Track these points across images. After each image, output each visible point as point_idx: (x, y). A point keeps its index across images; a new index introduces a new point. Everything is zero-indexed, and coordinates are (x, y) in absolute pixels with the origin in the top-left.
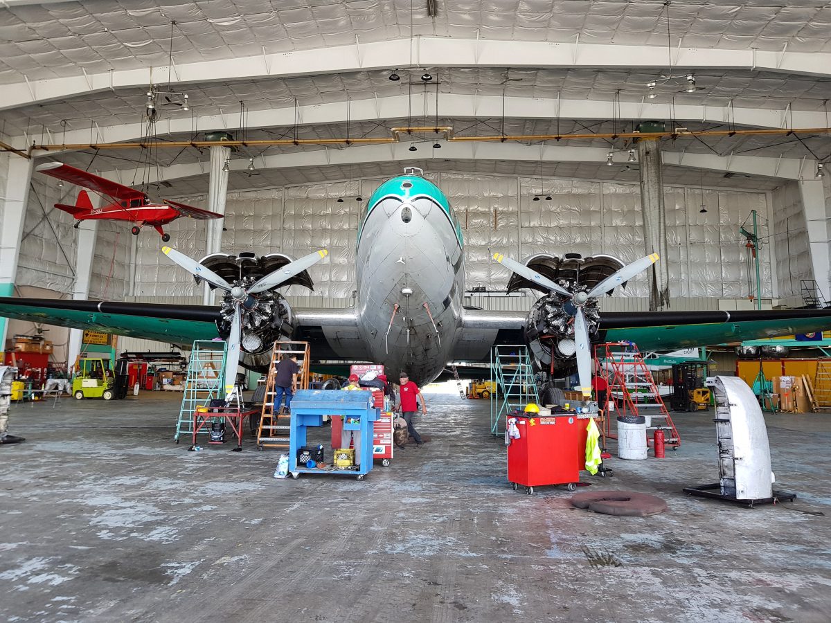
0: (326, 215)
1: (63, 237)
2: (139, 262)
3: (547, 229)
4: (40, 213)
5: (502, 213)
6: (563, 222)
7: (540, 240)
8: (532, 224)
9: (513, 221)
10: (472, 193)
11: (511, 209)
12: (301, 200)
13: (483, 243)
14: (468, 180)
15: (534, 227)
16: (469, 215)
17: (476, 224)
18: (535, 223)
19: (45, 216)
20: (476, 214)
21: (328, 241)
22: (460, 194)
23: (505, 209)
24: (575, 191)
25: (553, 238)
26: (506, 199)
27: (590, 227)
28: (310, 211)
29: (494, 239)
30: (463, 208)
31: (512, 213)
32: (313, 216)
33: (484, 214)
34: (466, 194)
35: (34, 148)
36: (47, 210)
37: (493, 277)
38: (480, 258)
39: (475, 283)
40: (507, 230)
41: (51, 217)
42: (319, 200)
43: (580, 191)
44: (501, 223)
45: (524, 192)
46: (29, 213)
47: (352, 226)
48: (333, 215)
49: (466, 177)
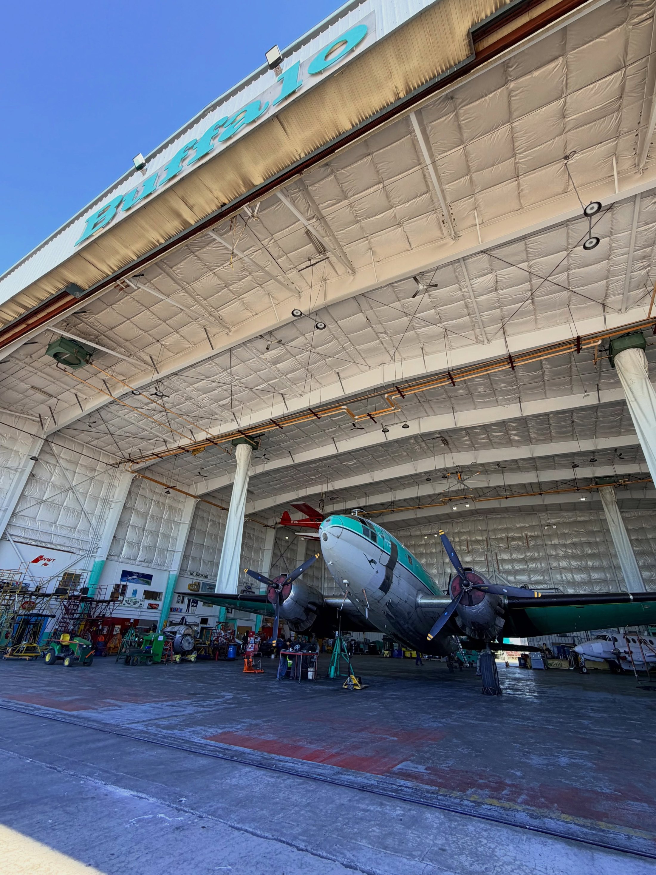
0: (422, 545)
1: (290, 565)
2: (326, 576)
3: (565, 545)
4: (279, 554)
5: (531, 536)
6: (575, 540)
7: (561, 553)
8: (553, 542)
9: (539, 542)
10: (509, 526)
11: (536, 533)
12: (407, 537)
13: (522, 557)
14: (505, 517)
15: (555, 545)
16: (510, 539)
17: (514, 545)
18: (556, 541)
19: (281, 555)
20: (514, 539)
21: (425, 560)
22: (500, 527)
23: (533, 534)
24: (579, 519)
25: (570, 551)
26: (532, 528)
27: (596, 542)
28: (413, 543)
29: (528, 554)
30: (504, 535)
31: (538, 536)
32: (415, 546)
33: (520, 539)
34: (505, 526)
35: (276, 524)
36: (282, 552)
37: (533, 579)
38: (521, 567)
39: (521, 583)
40: (536, 548)
41: (284, 555)
42: (418, 536)
43: (583, 519)
44: (532, 543)
45: (543, 522)
46: (274, 555)
47: (438, 550)
48: (426, 544)
49: (503, 516)
